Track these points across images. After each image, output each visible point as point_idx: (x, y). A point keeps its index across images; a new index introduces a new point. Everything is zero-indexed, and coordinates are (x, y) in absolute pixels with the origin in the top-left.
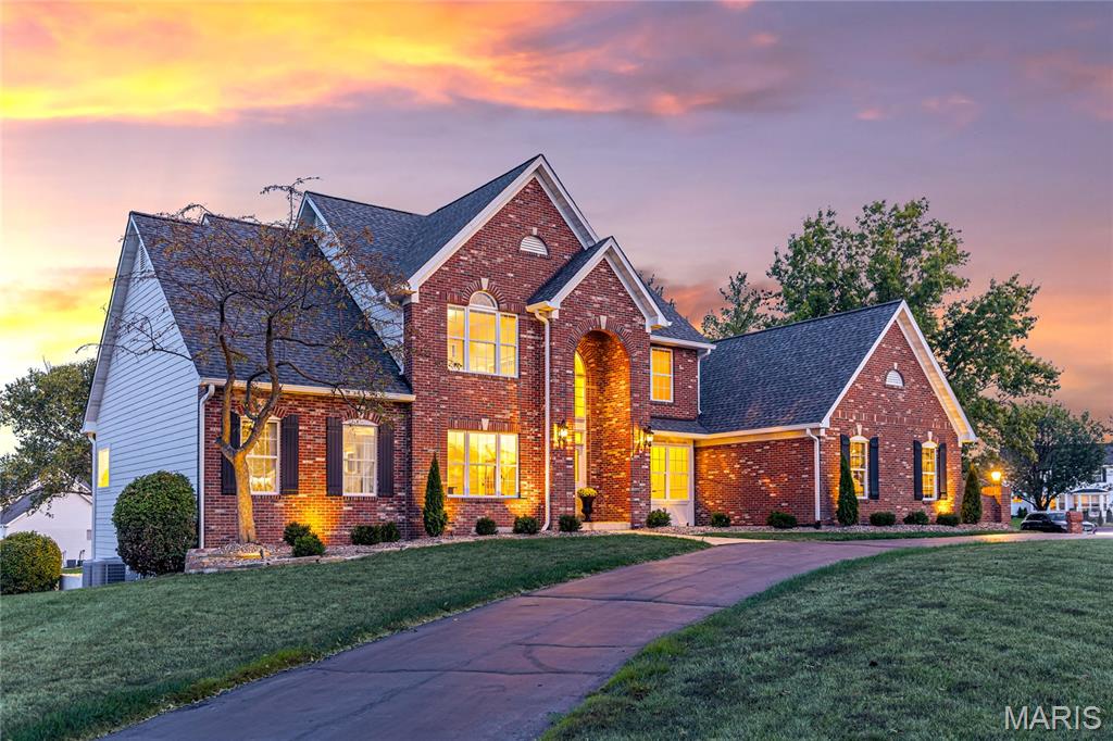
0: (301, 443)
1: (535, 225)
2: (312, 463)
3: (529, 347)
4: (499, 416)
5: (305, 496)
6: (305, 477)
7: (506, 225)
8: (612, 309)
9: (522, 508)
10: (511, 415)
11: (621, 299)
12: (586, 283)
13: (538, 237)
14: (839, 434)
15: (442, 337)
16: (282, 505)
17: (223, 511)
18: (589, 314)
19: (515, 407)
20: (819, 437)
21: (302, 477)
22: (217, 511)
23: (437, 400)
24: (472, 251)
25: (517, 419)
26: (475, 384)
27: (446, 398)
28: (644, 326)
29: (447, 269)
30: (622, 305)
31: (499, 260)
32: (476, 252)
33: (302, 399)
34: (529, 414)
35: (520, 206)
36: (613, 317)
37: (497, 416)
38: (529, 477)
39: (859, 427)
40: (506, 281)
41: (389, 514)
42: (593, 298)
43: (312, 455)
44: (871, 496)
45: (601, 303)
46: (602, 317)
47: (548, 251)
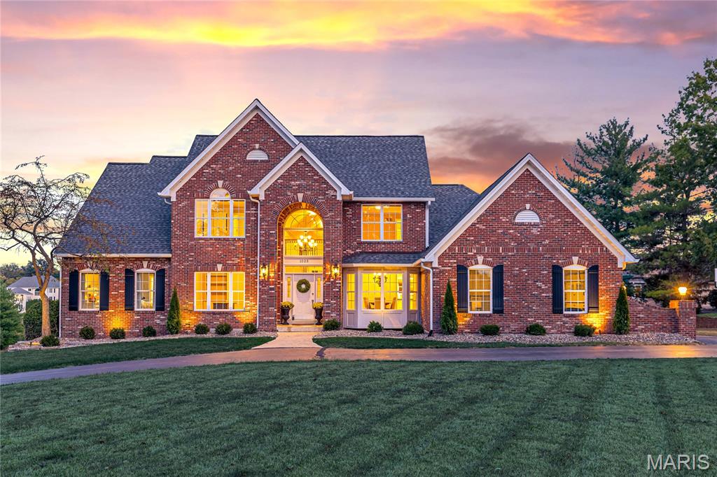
0: (111, 283)
1: (257, 142)
2: (117, 293)
3: (252, 218)
4: (230, 262)
5: (113, 311)
6: (113, 301)
7: (236, 146)
8: (309, 188)
9: (246, 318)
10: (239, 261)
11: (316, 181)
12: (287, 174)
13: (260, 149)
14: (455, 265)
15: (190, 219)
16: (100, 316)
17: (70, 319)
18: (289, 194)
19: (242, 256)
20: (432, 268)
21: (111, 301)
22: (67, 319)
23: (187, 255)
24: (212, 166)
25: (244, 263)
26: (213, 244)
27: (193, 254)
28: (336, 196)
29: (195, 179)
30: (317, 184)
31: (231, 168)
32: (214, 166)
33: (112, 260)
34: (251, 259)
35: (247, 133)
36: (309, 193)
37: (228, 262)
38: (251, 298)
39: (480, 259)
40: (236, 180)
41: (162, 320)
42: (293, 182)
43: (116, 289)
44: (495, 311)
45: (299, 185)
46: (299, 194)
47: (268, 156)
